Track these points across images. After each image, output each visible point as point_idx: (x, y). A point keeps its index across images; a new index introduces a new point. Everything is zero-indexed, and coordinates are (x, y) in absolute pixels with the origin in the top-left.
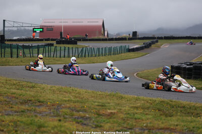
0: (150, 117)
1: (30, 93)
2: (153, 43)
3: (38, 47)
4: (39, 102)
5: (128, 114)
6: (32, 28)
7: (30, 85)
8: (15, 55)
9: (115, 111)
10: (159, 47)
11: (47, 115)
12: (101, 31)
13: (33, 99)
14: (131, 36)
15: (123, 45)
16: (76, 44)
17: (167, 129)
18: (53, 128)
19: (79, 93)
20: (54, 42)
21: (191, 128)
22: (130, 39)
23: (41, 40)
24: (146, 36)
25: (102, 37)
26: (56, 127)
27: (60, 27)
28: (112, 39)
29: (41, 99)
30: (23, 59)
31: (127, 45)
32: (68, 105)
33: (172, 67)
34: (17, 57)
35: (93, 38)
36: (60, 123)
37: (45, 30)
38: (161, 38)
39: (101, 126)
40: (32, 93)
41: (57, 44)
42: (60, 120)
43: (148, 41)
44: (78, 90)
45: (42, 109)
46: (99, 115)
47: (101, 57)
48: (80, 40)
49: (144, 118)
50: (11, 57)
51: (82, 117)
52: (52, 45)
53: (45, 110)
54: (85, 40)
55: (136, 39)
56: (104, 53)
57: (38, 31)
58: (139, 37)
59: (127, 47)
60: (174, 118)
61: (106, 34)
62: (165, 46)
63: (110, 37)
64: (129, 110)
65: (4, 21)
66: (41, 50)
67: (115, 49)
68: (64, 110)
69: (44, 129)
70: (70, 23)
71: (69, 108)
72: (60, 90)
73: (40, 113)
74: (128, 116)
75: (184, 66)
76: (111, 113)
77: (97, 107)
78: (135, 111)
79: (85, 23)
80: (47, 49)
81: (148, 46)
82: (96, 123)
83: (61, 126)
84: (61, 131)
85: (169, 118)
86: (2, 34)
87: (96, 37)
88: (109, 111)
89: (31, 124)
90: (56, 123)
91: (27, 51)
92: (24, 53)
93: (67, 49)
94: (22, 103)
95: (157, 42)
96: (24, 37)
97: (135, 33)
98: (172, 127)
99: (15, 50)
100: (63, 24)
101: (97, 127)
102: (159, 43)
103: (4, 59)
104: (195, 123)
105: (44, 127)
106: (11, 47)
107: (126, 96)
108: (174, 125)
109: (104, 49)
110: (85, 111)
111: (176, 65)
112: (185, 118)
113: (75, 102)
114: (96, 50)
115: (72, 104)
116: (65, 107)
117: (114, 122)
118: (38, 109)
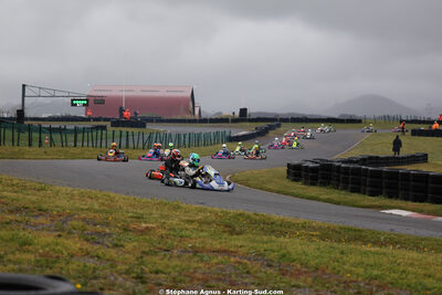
0: (205, 234)
1: (31, 198)
2: (271, 128)
3: (76, 131)
4: (40, 210)
5: (173, 230)
6: (69, 100)
7: (38, 186)
8: (35, 143)
9: (154, 226)
11: (43, 229)
12: (188, 106)
13: (32, 206)
14: (237, 114)
15: (221, 130)
16: (145, 127)
17: (225, 251)
18: (43, 247)
19: (112, 200)
20: (108, 124)
21: (262, 251)
22: (235, 121)
23: (88, 120)
24: (262, 116)
25: (189, 117)
26: (48, 245)
27: (118, 100)
28: (205, 121)
29: (45, 207)
30: (48, 149)
31: (227, 130)
32: (83, 216)
33: (288, 165)
34: (40, 146)
35: (174, 117)
36: (59, 240)
37: (94, 102)
38: (285, 120)
39: (122, 246)
40: (34, 198)
41: (113, 126)
42: (60, 236)
43: (264, 125)
44: (112, 195)
45: (41, 220)
46: (126, 230)
48: (151, 120)
49: (194, 236)
50: (30, 145)
51: (98, 233)
52: (104, 128)
53: (44, 222)
54: (160, 121)
55: (244, 121)
56: (187, 142)
57: (80, 104)
58: (251, 116)
59: (227, 134)
60: (241, 237)
61: (197, 112)
63: (203, 116)
64: (177, 225)
65: (24, 86)
66: (80, 136)
67: (207, 136)
68: (75, 223)
69: (30, 248)
70: (137, 93)
71: (84, 219)
72: (82, 195)
73: (35, 225)
74: (172, 233)
75: (311, 165)
76: (147, 228)
77: (129, 220)
78: (187, 226)
79: (162, 93)
80: (94, 133)
81: (262, 133)
82: (116, 242)
83: (57, 244)
84: (54, 250)
85: (235, 237)
86: (20, 108)
87: (179, 117)
88: (144, 225)
89: (12, 240)
90: (50, 239)
91: (56, 137)
92: (51, 139)
93: (124, 134)
94: (11, 212)
95: (279, 126)
96: (59, 114)
97: (243, 111)
98: (232, 249)
99: (35, 135)
100: (124, 94)
101: (116, 246)
102: (282, 129)
103: (16, 149)
104: (269, 244)
105: (30, 244)
106: (29, 129)
107: (184, 205)
108: (237, 246)
109: (187, 136)
110: (108, 225)
111: (296, 162)
112: (258, 238)
113: (97, 211)
114: (173, 138)
115: (92, 215)
116: (78, 219)
117: (145, 240)
118: (33, 220)
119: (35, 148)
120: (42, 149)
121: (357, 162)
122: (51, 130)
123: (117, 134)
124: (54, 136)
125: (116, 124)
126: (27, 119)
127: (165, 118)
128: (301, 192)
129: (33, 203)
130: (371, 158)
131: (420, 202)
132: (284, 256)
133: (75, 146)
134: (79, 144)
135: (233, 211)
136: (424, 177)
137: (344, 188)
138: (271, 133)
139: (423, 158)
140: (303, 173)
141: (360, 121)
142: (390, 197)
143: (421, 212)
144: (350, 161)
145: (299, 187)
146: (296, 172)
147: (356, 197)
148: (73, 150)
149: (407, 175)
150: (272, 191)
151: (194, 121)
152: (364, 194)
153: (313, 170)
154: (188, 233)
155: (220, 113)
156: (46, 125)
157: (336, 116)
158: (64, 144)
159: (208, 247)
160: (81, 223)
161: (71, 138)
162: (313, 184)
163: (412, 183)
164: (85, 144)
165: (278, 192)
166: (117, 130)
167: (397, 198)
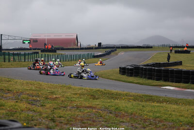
0: (82, 99)
2: (112, 51)
3: (25, 55)
4: (8, 90)
5: (68, 98)
6: (22, 41)
7: (8, 80)
8: (7, 60)
9: (59, 96)
10: (117, 54)
11: (10, 99)
12: (75, 42)
13: (4, 89)
14: (97, 45)
15: (90, 53)
16: (56, 52)
17: (90, 107)
18: (9, 107)
19: (41, 85)
20: (39, 51)
21: (107, 107)
22: (96, 48)
24: (108, 46)
25: (76, 47)
26: (12, 106)
27: (44, 40)
28: (82, 49)
29: (10, 89)
30: (13, 63)
31: (93, 53)
32: (28, 92)
33: (120, 68)
34: (9, 61)
35: (69, 47)
36: (17, 104)
37: (33, 41)
38: (119, 48)
39: (45, 106)
40: (6, 85)
41: (41, 52)
42: (17, 102)
43: (109, 50)
44: (41, 83)
45: (9, 95)
46: (47, 98)
47: (73, 62)
48: (58, 49)
49: (77, 100)
50: (4, 61)
51: (34, 100)
52: (38, 53)
53: (10, 96)
54: (63, 49)
55: (100, 48)
56: (75, 58)
57: (27, 42)
58: (104, 46)
61: (79, 45)
62: (122, 53)
63: (82, 47)
64: (70, 96)
65: (1, 35)
66: (27, 57)
67: (84, 55)
68: (23, 96)
69: (4, 108)
70: (52, 37)
71: (28, 94)
72: (27, 83)
73: (6, 97)
74: (67, 99)
75: (130, 67)
77: (48, 94)
78: (74, 96)
79: (64, 37)
80: (33, 56)
81: (108, 54)
82: (42, 104)
83: (16, 106)
84: (14, 108)
85: (95, 100)
87: (71, 47)
88: (55, 96)
90: (13, 103)
91: (16, 57)
93: (46, 55)
95: (116, 50)
96: (17, 47)
97: (100, 44)
99: (7, 57)
100: (46, 37)
101: (42, 106)
104: (111, 103)
105: (4, 106)
106: (4, 54)
107: (73, 87)
108: (95, 104)
109: (75, 56)
110: (38, 96)
111: (123, 66)
112: (106, 101)
113: (34, 90)
114: (69, 57)
115: (31, 92)
116: (25, 94)
117: (55, 103)
118: (5, 95)
119: (7, 63)
120: (10, 63)
121: (151, 66)
122: (14, 54)
123: (43, 55)
124: (15, 57)
125: (43, 51)
126: (3, 50)
127: (65, 48)
128: (126, 80)
129: (5, 87)
130: (157, 64)
131: (179, 83)
132: (117, 108)
133: (25, 61)
134: (26, 60)
135: (94, 89)
136: (180, 72)
137: (145, 78)
138: (112, 53)
139: (180, 63)
140: (127, 71)
141: (151, 47)
142: (165, 81)
143: (179, 87)
144: (147, 65)
145: (124, 77)
146: (123, 71)
147: (150, 81)
148: (24, 63)
149: (172, 71)
150: (112, 79)
151: (78, 49)
152: (154, 80)
153: (131, 69)
154: (74, 99)
155: (90, 45)
156: (11, 52)
157: (141, 45)
158: (20, 60)
159: (83, 105)
160: (26, 96)
161: (23, 58)
162: (131, 76)
163: (175, 75)
164: (29, 60)
165: (115, 80)
166: (44, 54)
167: (168, 81)
